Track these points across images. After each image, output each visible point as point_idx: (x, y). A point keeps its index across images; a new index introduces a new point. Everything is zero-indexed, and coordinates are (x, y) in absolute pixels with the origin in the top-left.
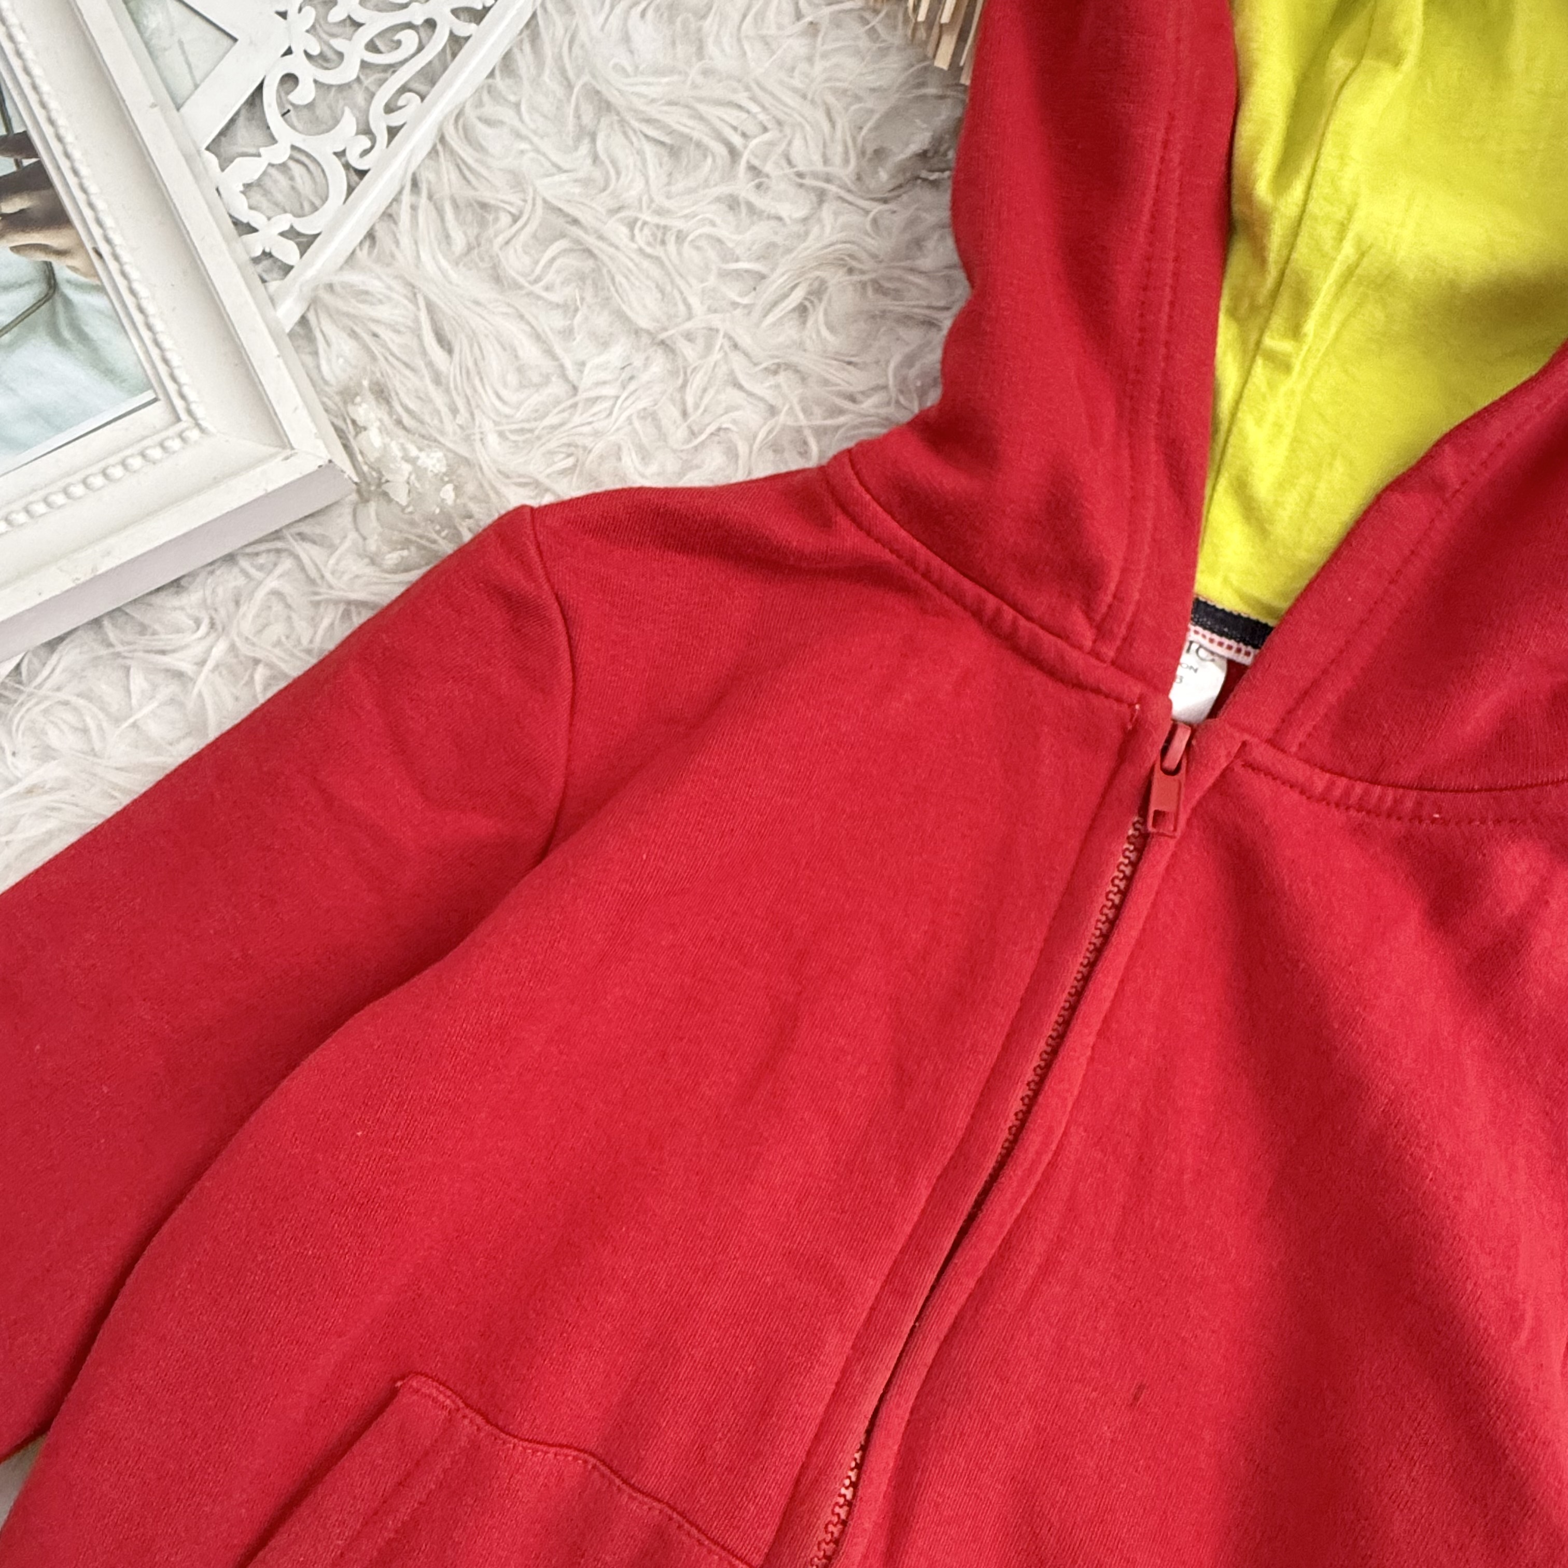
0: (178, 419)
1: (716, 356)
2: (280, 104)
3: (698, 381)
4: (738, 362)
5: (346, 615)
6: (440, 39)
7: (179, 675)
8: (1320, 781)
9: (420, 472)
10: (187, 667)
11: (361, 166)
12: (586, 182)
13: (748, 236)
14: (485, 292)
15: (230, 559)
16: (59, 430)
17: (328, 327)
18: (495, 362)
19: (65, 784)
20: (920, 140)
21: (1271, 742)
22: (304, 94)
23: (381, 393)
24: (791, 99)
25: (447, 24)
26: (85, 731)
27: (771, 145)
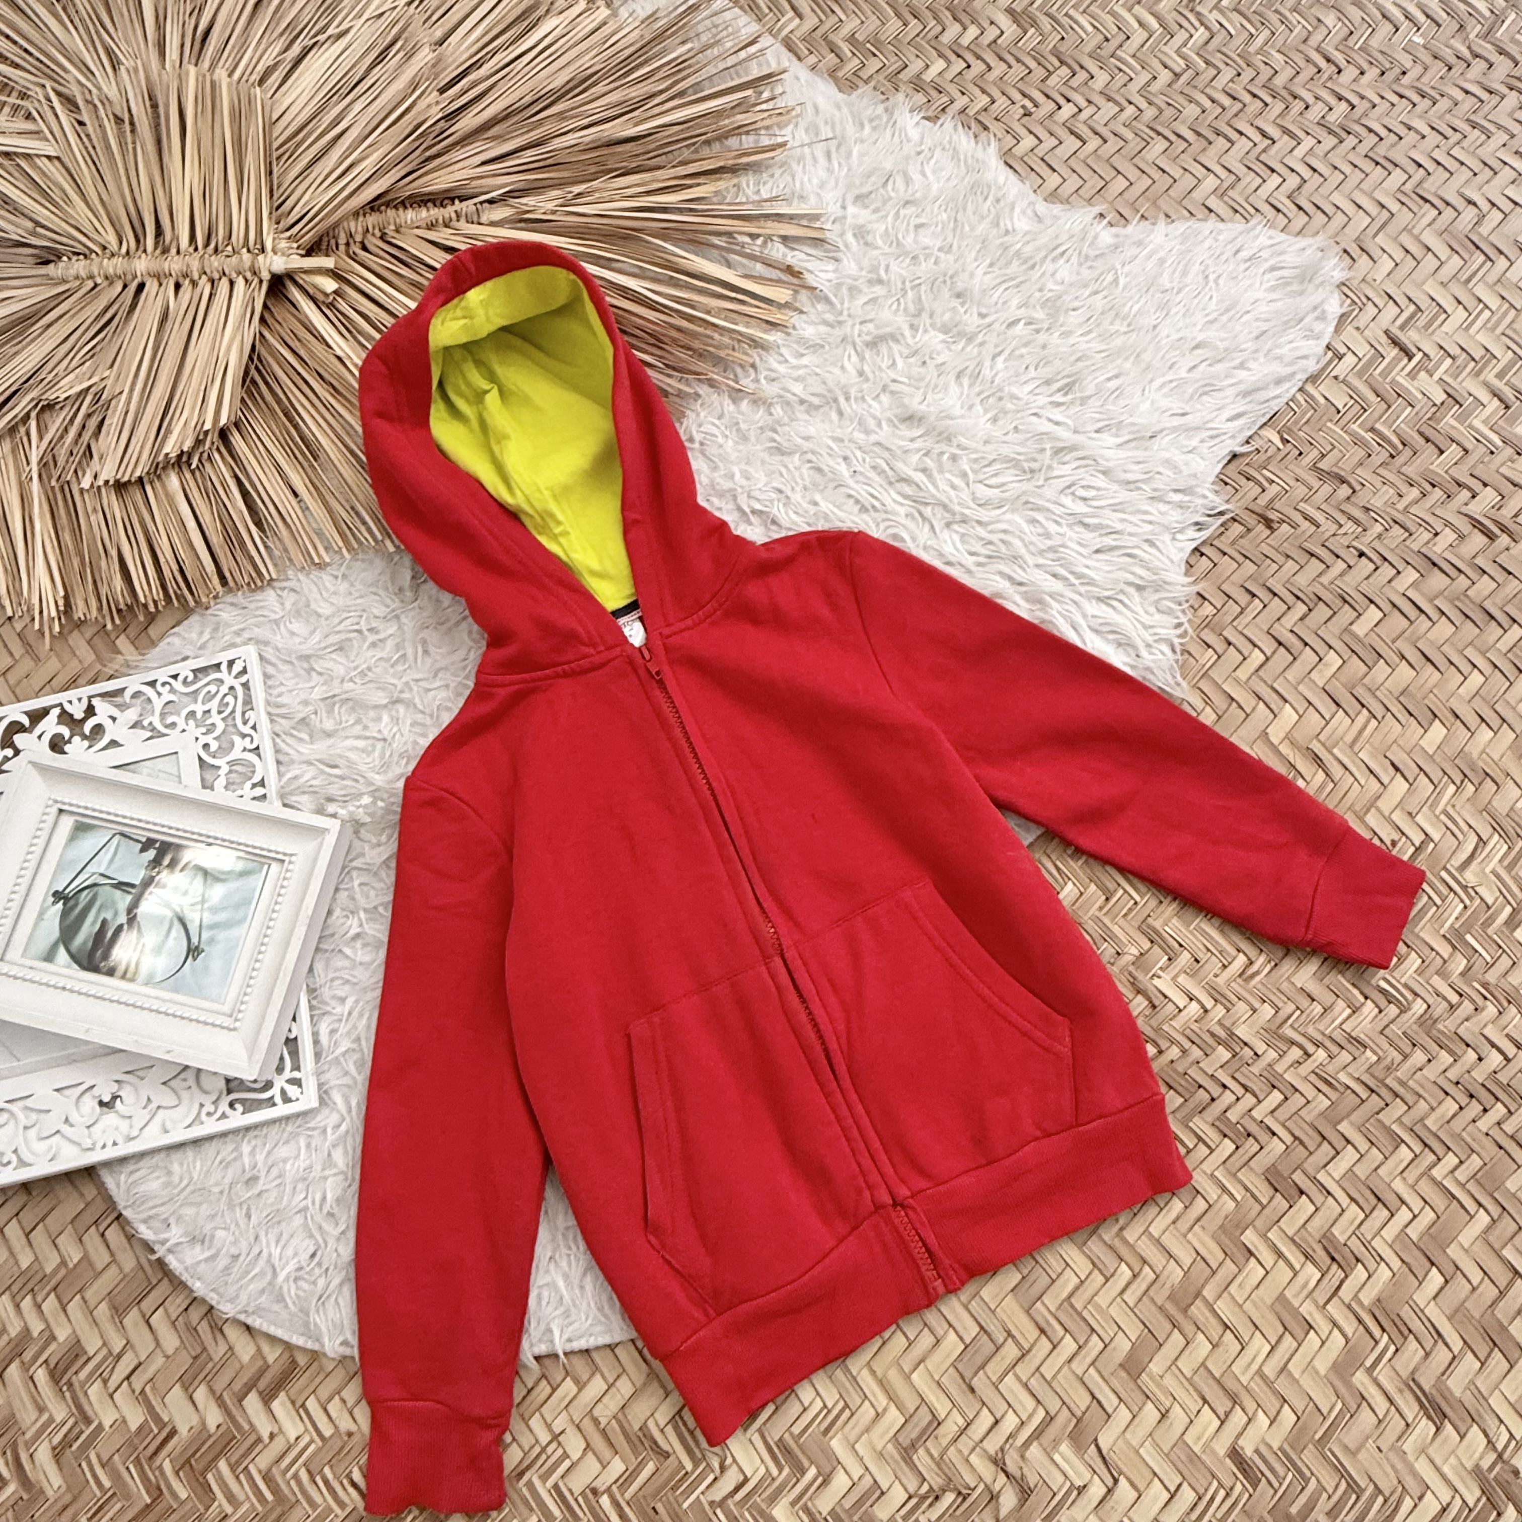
0: (283, 861)
1: (415, 688)
2: (209, 754)
3: (417, 700)
4: (423, 684)
5: (388, 867)
6: (240, 691)
7: (358, 936)
8: (689, 622)
9: (365, 807)
10: (358, 930)
11: (254, 746)
12: (325, 683)
13: (388, 649)
14: (331, 741)
15: (337, 890)
16: (250, 903)
17: (294, 798)
18: (352, 756)
19: (357, 1002)
20: (408, 574)
21: (668, 625)
22: (214, 745)
23: (330, 800)
24: (359, 601)
25: (237, 684)
26: (347, 982)
27: (367, 619)
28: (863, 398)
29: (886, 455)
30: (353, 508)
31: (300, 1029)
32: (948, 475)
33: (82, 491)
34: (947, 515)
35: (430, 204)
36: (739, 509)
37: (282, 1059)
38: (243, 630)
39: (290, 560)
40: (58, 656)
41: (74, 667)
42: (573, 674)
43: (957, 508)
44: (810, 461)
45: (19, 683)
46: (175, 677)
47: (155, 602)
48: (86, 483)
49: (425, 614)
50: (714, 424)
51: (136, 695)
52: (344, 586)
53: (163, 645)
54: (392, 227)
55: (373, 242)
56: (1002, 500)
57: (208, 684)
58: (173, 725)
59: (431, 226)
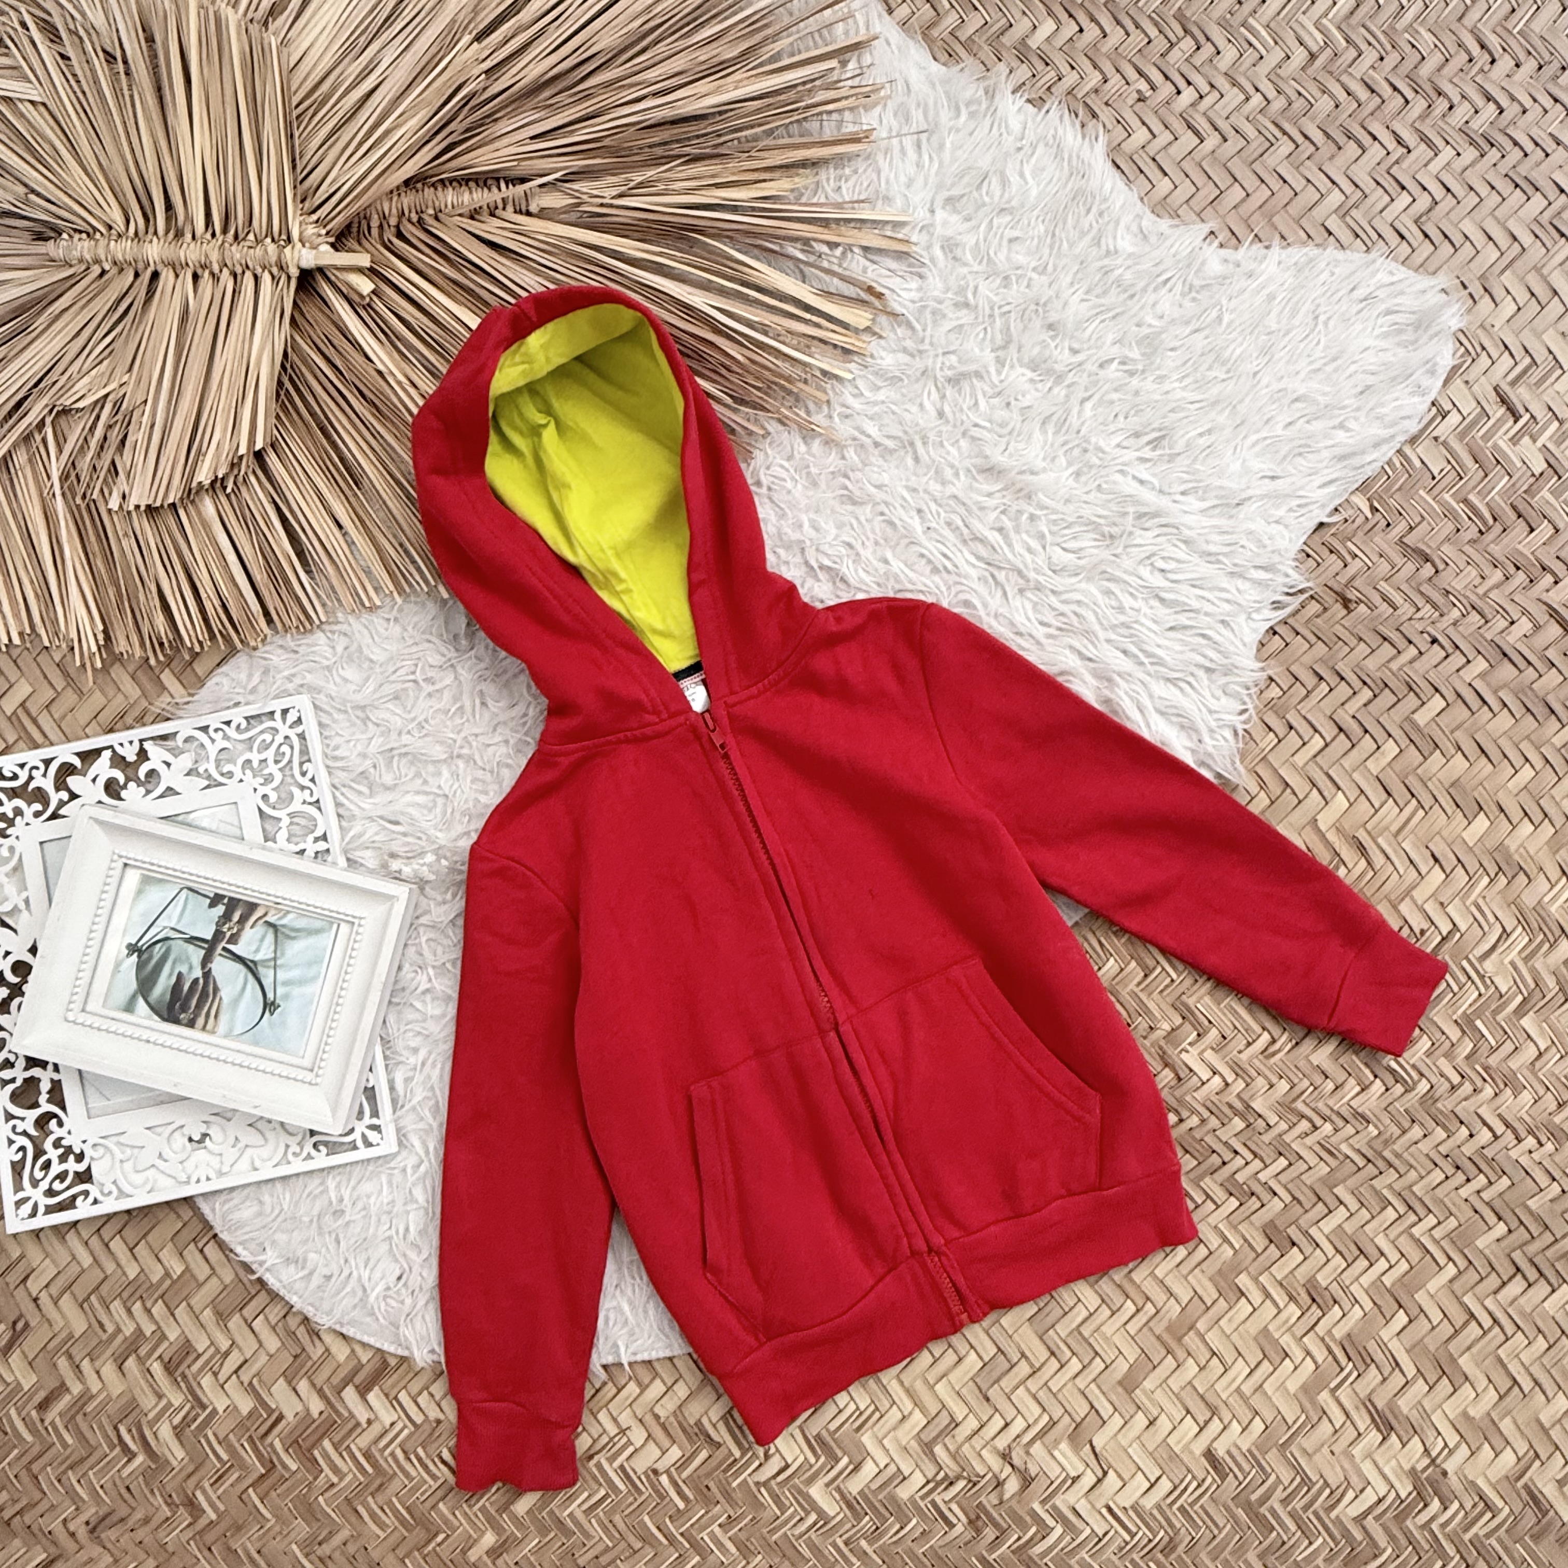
0: (353, 923)
1: (474, 744)
2: (270, 807)
3: (477, 757)
4: (482, 739)
5: (456, 926)
6: (296, 741)
7: (427, 991)
8: (754, 690)
9: (429, 865)
10: (428, 986)
11: (314, 799)
13: (445, 700)
14: (389, 796)
15: (406, 945)
17: (358, 853)
18: (413, 812)
19: (430, 1053)
20: (463, 621)
21: (732, 693)
22: (273, 797)
23: (393, 856)
24: (414, 649)
25: (292, 733)
26: (419, 1033)
27: (423, 668)
28: (941, 444)
29: (962, 510)
30: (401, 545)
31: (378, 1080)
32: (1024, 536)
33: (110, 511)
34: (1021, 581)
35: (472, 184)
36: (807, 563)
37: (361, 1105)
38: (293, 675)
39: (339, 600)
40: (102, 691)
41: (119, 703)
42: (636, 740)
43: (1032, 575)
44: (882, 514)
45: (64, 717)
46: (228, 723)
47: (200, 643)
48: (114, 504)
49: (483, 665)
50: (782, 467)
51: (188, 740)
52: (396, 630)
53: (210, 684)
54: (431, 211)
55: (409, 230)
56: (1079, 567)
57: (262, 732)
58: (230, 775)
59: (473, 215)
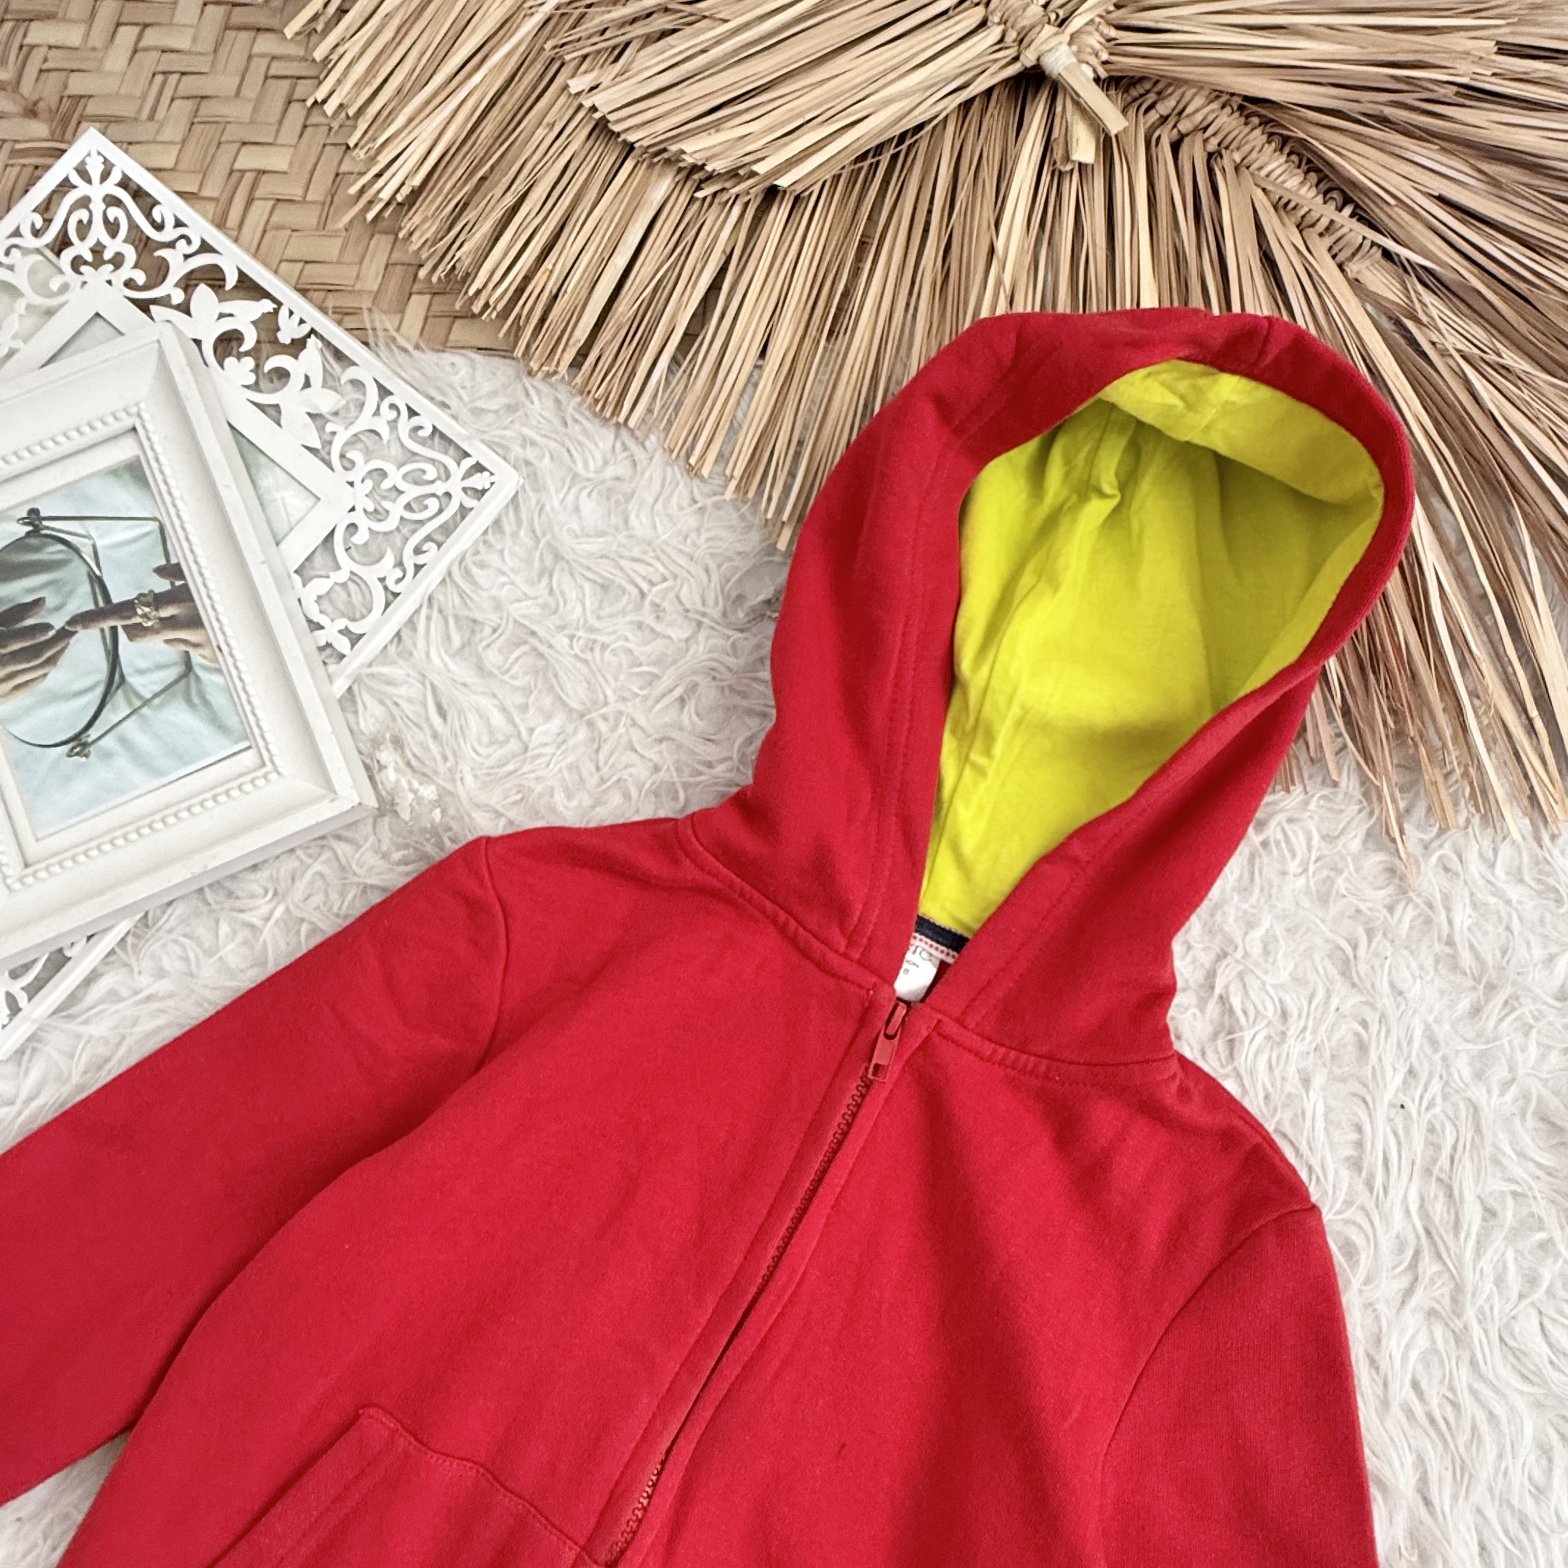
0: (263, 765)
1: (621, 730)
2: (346, 541)
3: (606, 749)
4: (635, 734)
5: (364, 892)
6: (452, 509)
7: (252, 927)
8: (988, 1048)
9: (419, 799)
10: (257, 922)
11: (396, 590)
12: (544, 606)
13: (649, 648)
14: (471, 678)
15: (292, 851)
16: (186, 764)
17: (367, 697)
18: (474, 723)
19: (171, 995)
20: (767, 592)
21: (960, 1022)
22: (360, 538)
23: (398, 743)
24: (682, 561)
25: (459, 497)
26: (187, 959)
27: (667, 590)
28: (1527, 1030)
29: (1468, 1134)
30: (800, 443)
31: (84, 954)
32: (1510, 1256)
33: (566, 87)
34: (1447, 1302)
35: (1313, 177)
36: (1211, 975)
37: (34, 962)
38: (533, 443)
39: (670, 423)
40: (344, 246)
41: (343, 275)
42: (793, 940)
43: (1470, 1314)
44: (1364, 1024)
45: (279, 227)
46: (412, 413)
47: (487, 306)
48: (576, 85)
49: (731, 661)
50: (1309, 839)
51: (357, 384)
52: (689, 520)
53: (448, 357)
54: (1237, 157)
55: (1194, 151)
56: (1540, 1375)
57: (433, 461)
58: (349, 465)
59: (1282, 207)
